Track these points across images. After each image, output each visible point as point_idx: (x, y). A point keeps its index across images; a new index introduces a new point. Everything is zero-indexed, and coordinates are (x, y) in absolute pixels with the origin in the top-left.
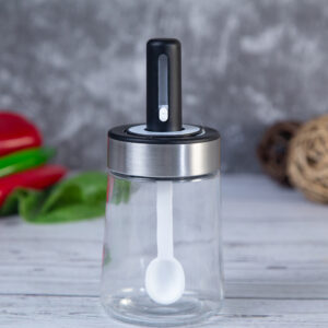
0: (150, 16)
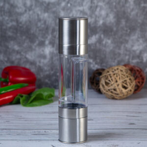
0: (50, 32)
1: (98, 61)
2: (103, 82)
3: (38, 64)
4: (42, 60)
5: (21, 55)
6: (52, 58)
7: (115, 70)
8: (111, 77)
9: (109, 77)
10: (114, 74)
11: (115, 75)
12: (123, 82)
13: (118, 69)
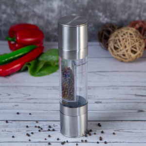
1: (108, 14)
2: (111, 45)
3: (46, 17)
4: (50, 14)
5: (28, 8)
6: (60, 12)
7: (124, 34)
8: (120, 41)
9: (118, 42)
10: (123, 39)
11: (125, 40)
12: (133, 47)
13: (127, 33)
